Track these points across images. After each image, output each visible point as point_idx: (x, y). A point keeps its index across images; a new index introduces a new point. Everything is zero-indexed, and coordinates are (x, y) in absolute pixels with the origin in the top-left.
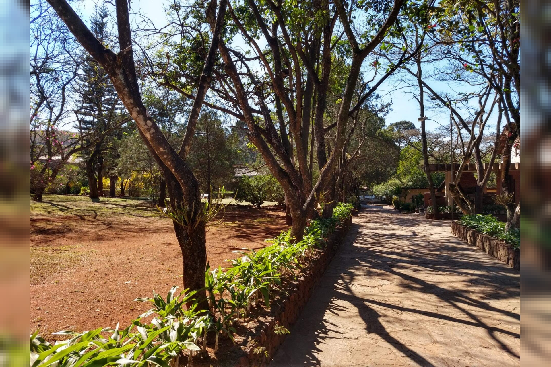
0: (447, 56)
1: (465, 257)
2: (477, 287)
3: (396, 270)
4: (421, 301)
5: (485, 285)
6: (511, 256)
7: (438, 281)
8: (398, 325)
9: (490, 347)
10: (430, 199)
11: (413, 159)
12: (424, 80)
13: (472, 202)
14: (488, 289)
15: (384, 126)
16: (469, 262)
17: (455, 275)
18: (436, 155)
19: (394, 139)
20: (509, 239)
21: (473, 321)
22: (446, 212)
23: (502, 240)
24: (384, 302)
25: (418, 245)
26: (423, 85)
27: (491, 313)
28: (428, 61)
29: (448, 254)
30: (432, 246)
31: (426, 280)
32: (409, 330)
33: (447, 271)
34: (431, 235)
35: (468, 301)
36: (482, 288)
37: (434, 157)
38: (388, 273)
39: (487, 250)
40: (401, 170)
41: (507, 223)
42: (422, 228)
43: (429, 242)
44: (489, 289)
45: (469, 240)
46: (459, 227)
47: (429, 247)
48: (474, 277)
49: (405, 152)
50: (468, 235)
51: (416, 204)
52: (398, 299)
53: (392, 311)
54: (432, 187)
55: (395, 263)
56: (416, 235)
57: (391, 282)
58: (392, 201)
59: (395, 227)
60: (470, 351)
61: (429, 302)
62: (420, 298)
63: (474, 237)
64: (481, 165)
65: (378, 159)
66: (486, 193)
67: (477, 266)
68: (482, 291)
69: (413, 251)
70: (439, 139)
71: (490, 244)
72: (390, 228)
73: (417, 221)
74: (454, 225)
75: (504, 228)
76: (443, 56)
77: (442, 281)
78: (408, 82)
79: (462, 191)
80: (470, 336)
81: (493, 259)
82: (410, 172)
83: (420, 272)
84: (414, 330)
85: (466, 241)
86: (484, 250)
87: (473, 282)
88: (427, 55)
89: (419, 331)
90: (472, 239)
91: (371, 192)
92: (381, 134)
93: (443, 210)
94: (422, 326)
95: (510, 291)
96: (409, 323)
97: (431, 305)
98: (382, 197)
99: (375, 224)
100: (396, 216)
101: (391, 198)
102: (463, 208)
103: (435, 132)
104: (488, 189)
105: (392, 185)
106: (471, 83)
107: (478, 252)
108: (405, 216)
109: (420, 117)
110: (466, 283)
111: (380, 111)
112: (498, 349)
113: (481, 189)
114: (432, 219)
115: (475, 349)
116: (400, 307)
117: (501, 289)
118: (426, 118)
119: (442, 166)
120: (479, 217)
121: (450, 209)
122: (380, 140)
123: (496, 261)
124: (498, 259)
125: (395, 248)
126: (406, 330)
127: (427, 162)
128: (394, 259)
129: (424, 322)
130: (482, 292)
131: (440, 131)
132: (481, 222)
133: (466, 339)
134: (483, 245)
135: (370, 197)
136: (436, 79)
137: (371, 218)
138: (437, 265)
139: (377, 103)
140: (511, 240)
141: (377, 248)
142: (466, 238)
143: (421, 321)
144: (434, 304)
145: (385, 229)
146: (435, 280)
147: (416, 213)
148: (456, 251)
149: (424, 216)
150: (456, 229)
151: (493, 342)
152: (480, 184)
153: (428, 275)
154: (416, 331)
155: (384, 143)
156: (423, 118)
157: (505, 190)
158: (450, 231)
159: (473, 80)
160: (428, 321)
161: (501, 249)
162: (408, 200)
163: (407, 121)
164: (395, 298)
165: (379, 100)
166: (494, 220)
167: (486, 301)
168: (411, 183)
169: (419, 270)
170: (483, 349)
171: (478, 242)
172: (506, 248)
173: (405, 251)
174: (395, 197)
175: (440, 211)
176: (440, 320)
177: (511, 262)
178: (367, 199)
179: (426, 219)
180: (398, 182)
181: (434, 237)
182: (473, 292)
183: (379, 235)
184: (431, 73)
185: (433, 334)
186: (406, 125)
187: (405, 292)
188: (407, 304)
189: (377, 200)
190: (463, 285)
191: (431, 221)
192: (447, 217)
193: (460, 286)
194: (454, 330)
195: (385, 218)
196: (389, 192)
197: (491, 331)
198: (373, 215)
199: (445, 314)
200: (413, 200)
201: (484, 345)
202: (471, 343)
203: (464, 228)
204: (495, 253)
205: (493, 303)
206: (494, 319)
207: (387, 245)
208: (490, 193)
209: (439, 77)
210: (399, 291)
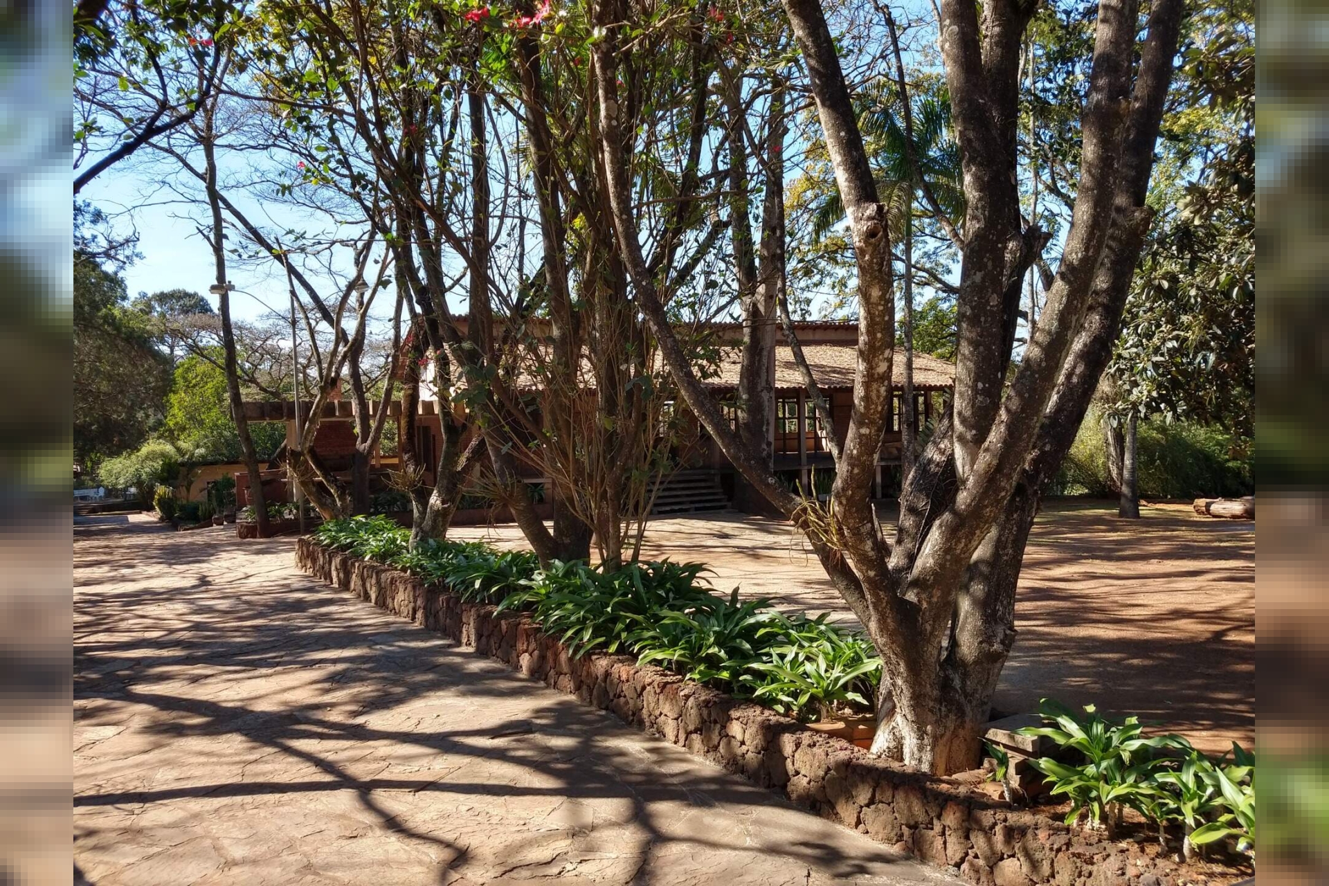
0: (277, 142)
1: (324, 621)
2: (343, 689)
3: (140, 689)
4: (203, 759)
5: (362, 679)
6: (419, 602)
7: (254, 694)
8: (127, 848)
9: (361, 832)
10: (248, 488)
11: (210, 388)
12: (224, 193)
13: (342, 490)
14: (366, 689)
15: (124, 298)
16: (331, 633)
17: (296, 670)
18: (263, 379)
19: (151, 334)
20: (416, 566)
21: (328, 778)
22: (287, 517)
23: (404, 570)
24: (92, 793)
25: (210, 610)
26: (221, 205)
27: (370, 747)
28: (230, 146)
29: (284, 619)
30: (245, 606)
31: (223, 698)
32: (159, 854)
33: (278, 664)
34: (247, 577)
35: (320, 730)
36: (355, 691)
37: (258, 384)
38: (117, 703)
39: (373, 596)
40: (176, 415)
41: (413, 531)
42: (225, 564)
43: (238, 597)
44: (369, 688)
45: (335, 579)
46: (313, 552)
47: (238, 612)
48: (340, 667)
49: (188, 370)
50: (333, 568)
51: (215, 504)
52: (137, 772)
53: (116, 812)
54: (253, 460)
55: (140, 670)
56: (209, 583)
57: (121, 728)
58: (153, 499)
59: (153, 570)
60: (313, 861)
61: (225, 756)
62: (201, 753)
63: (345, 568)
64: (363, 405)
65: (105, 387)
66: (378, 466)
67: (349, 637)
68: (355, 696)
69: (197, 627)
70: (269, 342)
71: (378, 582)
72: (140, 573)
73: (214, 547)
74: (301, 547)
75: (407, 541)
76: (270, 142)
77: (262, 692)
78: (182, 189)
79: (319, 466)
80: (318, 819)
81: (384, 614)
82: (201, 423)
83: (208, 681)
84: (173, 850)
85: (328, 582)
86: (367, 598)
87: (338, 680)
88: (229, 131)
89: (187, 848)
90: (342, 575)
91: (93, 480)
92: (110, 320)
93: (281, 513)
94: (199, 830)
95: (415, 683)
96: (160, 833)
97: (228, 764)
98: (126, 489)
99: (95, 569)
100: (159, 540)
101: (151, 492)
102: (322, 505)
103: (260, 325)
104: (384, 457)
105: (151, 456)
106: (338, 217)
107: (354, 604)
108: (184, 538)
109: (216, 283)
110: (319, 686)
111: (107, 254)
112: (378, 832)
113: (364, 458)
114: (254, 537)
115: (326, 849)
116: (141, 794)
117: (395, 683)
118: (232, 288)
119: (276, 408)
120: (357, 522)
121: (297, 508)
122: (109, 334)
123: (391, 619)
124: (396, 613)
125: (147, 628)
126: (149, 858)
127: (236, 397)
128: (138, 661)
129: (206, 816)
130: (354, 700)
131: (271, 321)
132: (362, 533)
133: (306, 831)
134: (364, 585)
135: (91, 493)
136: (256, 195)
137: (86, 552)
138: (255, 652)
139: (95, 233)
140: (421, 566)
141: (93, 638)
142: (328, 576)
143: (196, 816)
144: (237, 759)
145: (124, 579)
146: (245, 695)
147: (215, 527)
148: (303, 610)
149: (234, 533)
150: (307, 556)
151: (368, 818)
152: (362, 447)
153: (228, 684)
154: (180, 850)
155: (121, 344)
156: (222, 287)
157: (409, 459)
158: (293, 563)
159: (341, 211)
160: (216, 810)
161: (401, 589)
162: (197, 494)
163: (190, 290)
164: (127, 772)
165: (101, 227)
166: (389, 526)
167: (360, 720)
168: (202, 451)
169: (207, 677)
170: (344, 842)
171: (355, 580)
172: (409, 586)
173: (172, 631)
174: (161, 490)
175: (274, 516)
176: (248, 799)
177: (419, 615)
178: (83, 498)
179: (238, 540)
180: (169, 448)
181: (253, 583)
182: (332, 705)
183: (103, 599)
184: (242, 177)
185: (226, 842)
186: (186, 301)
187: (158, 746)
188: (163, 779)
189: (112, 501)
190: (311, 693)
191: (250, 544)
192: (289, 529)
193: (305, 696)
194: (282, 816)
195: (129, 547)
196: (144, 476)
197: (364, 790)
198: (96, 543)
199: (261, 780)
200: (209, 493)
201: (348, 834)
202: (318, 836)
203: (323, 552)
204: (389, 601)
205: (377, 721)
206: (376, 760)
207: (123, 625)
208: (388, 466)
209: (262, 192)
210: (142, 748)
